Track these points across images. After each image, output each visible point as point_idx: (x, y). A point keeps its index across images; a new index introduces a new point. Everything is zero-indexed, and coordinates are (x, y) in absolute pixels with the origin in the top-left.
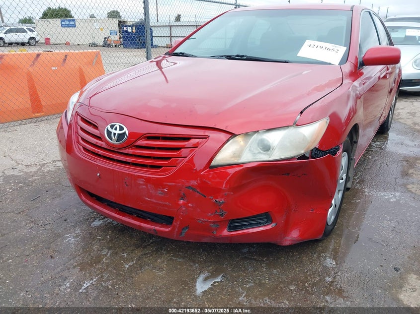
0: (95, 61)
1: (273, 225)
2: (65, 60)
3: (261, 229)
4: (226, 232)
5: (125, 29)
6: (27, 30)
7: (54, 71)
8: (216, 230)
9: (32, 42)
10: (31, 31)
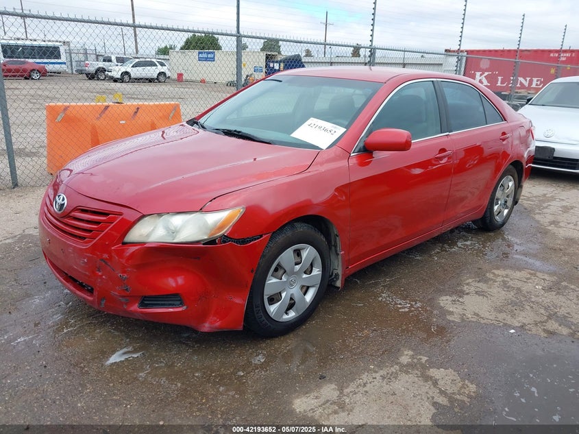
0: (172, 115)
1: (185, 307)
2: (136, 112)
3: (171, 310)
4: (135, 307)
5: (271, 65)
6: (158, 64)
7: (123, 125)
8: (126, 304)
9: (161, 78)
10: (162, 65)
